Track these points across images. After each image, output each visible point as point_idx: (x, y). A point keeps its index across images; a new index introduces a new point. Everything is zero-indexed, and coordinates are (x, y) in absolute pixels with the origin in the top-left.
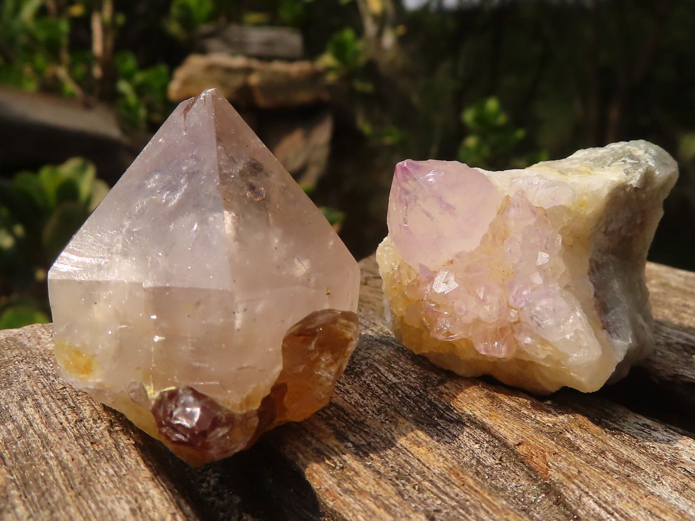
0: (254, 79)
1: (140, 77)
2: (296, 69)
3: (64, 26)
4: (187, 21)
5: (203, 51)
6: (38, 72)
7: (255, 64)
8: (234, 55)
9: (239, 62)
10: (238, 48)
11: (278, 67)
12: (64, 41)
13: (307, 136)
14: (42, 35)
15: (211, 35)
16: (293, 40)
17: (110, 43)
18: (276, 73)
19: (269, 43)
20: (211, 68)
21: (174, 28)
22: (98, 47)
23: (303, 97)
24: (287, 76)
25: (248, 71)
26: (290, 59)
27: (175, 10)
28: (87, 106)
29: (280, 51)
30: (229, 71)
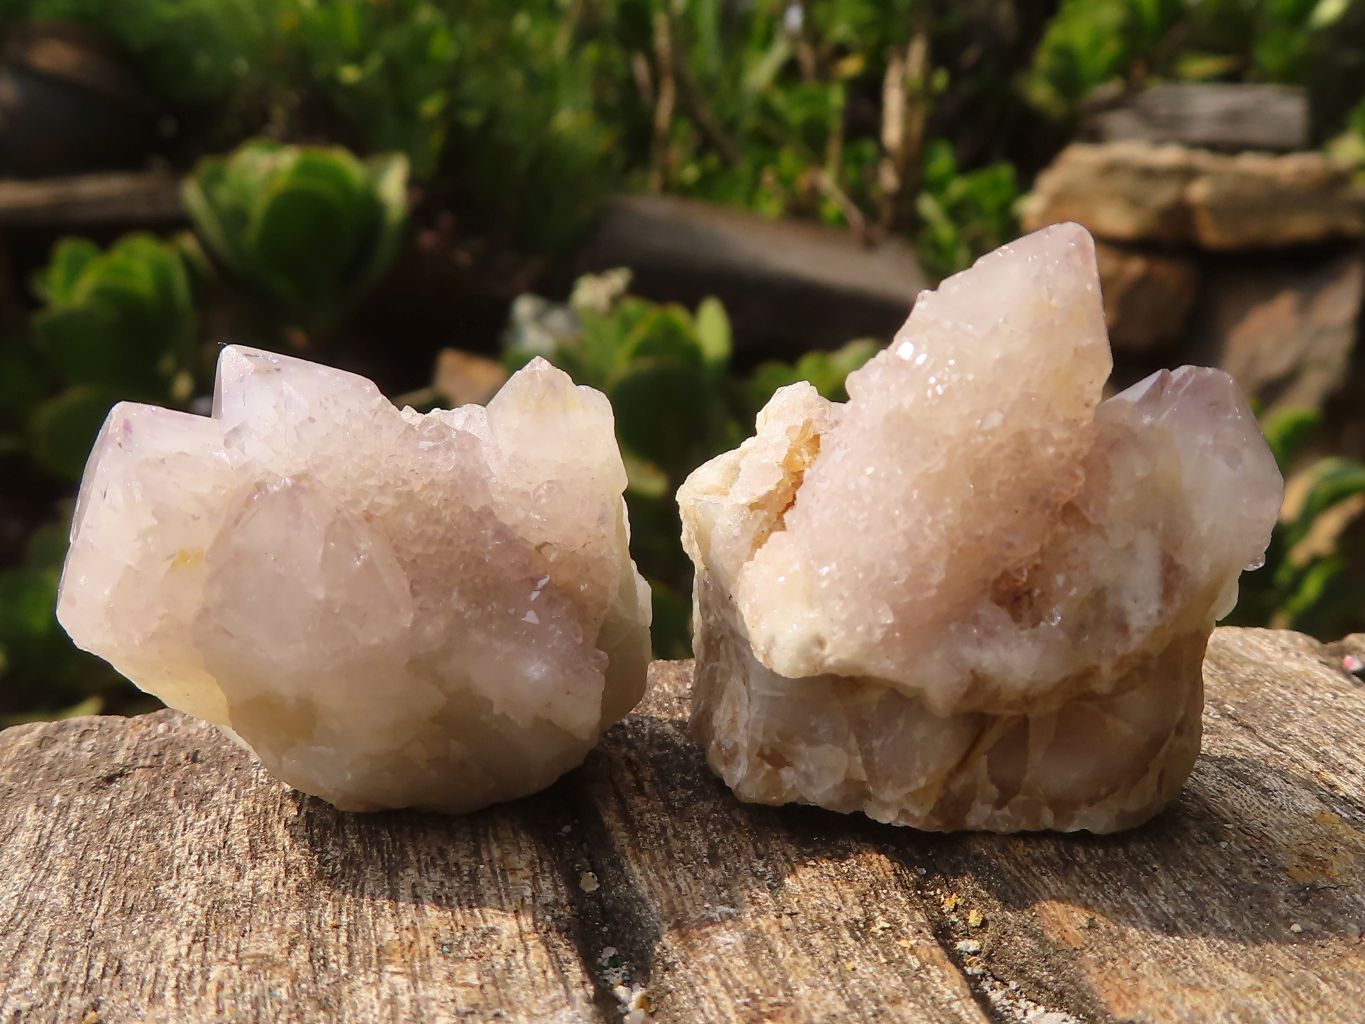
0: (1199, 191)
1: (958, 188)
2: (1290, 167)
3: (837, 97)
4: (1069, 80)
5: (1095, 137)
6: (786, 182)
7: (1202, 159)
8: (1159, 143)
9: (1170, 156)
10: (1166, 128)
11: (1251, 164)
12: (836, 124)
13: (1304, 308)
14: (796, 115)
15: (1114, 105)
16: (1287, 109)
17: (918, 126)
18: (1246, 177)
19: (1233, 117)
20: (1111, 169)
21: (1040, 92)
22: (893, 132)
23: (1304, 226)
24: (1269, 182)
25: (1188, 174)
26: (1280, 150)
27: (1044, 59)
28: (869, 244)
29: (1256, 132)
30: (1149, 173)
